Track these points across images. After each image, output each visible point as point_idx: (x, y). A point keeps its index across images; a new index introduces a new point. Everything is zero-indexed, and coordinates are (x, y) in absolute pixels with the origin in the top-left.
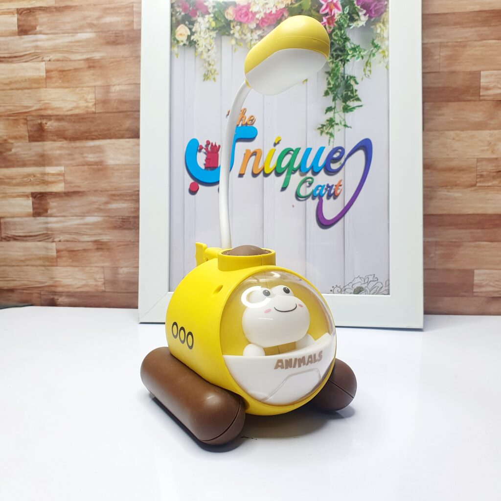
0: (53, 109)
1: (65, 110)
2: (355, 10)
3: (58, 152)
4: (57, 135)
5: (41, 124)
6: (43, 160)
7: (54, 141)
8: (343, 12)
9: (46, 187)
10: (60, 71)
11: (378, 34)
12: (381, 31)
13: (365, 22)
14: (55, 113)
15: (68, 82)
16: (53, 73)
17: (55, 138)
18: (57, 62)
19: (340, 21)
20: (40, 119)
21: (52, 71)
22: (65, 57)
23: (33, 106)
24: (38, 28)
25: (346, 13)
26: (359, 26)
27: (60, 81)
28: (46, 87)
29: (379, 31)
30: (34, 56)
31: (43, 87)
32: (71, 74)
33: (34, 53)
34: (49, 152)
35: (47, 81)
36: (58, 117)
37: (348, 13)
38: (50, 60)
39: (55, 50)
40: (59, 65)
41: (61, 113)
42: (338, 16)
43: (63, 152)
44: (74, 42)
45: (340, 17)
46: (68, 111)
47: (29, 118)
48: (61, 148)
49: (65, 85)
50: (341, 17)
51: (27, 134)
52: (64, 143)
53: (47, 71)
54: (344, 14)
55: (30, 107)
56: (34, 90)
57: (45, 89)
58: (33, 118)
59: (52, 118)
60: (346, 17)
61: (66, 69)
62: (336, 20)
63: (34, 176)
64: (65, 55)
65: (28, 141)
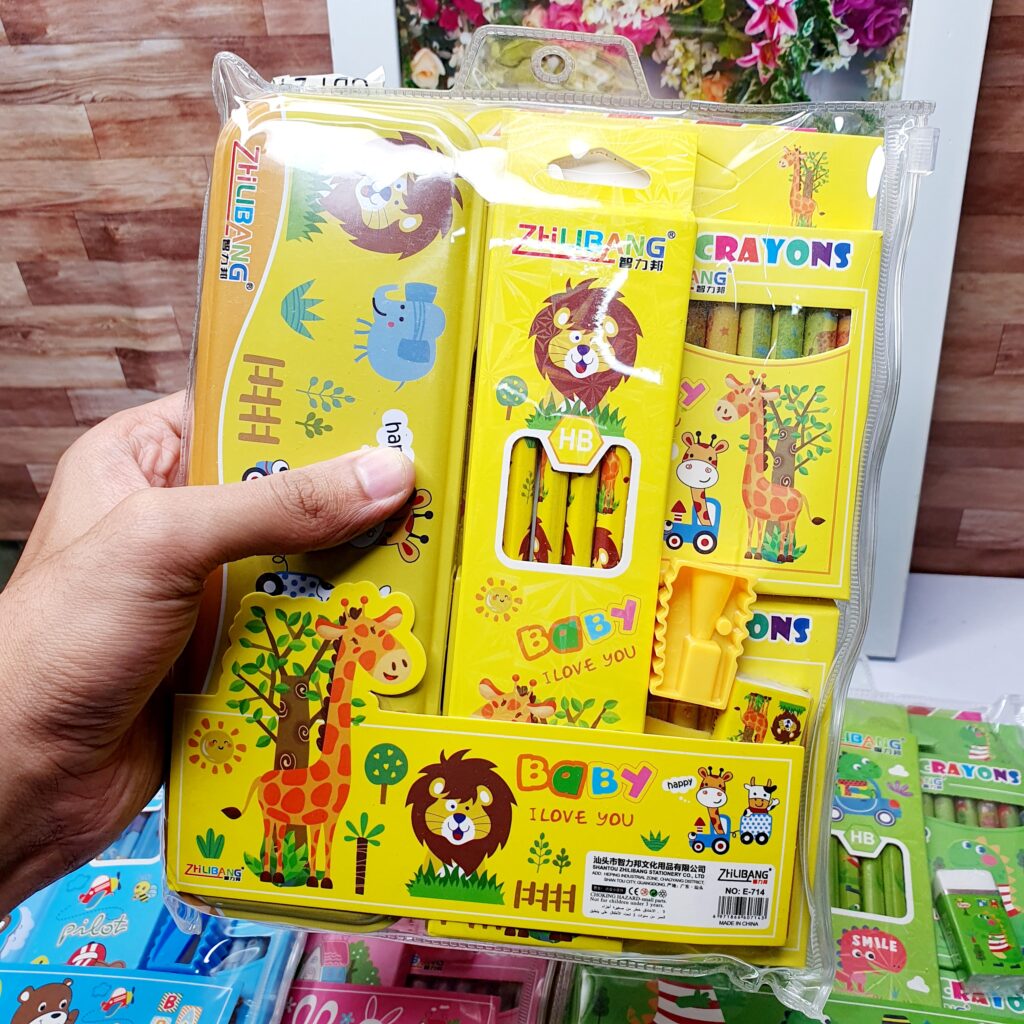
0: (124, 201)
1: (149, 200)
2: (830, 29)
3: (154, 281)
4: (145, 250)
5: (105, 229)
6: (126, 295)
7: (142, 260)
8: (801, 30)
9: (143, 343)
10: (122, 122)
11: (876, 89)
12: (883, 83)
13: (849, 59)
14: (130, 207)
15: (144, 144)
16: (108, 126)
17: (143, 255)
18: (110, 103)
19: (790, 54)
20: (103, 220)
21: (104, 123)
22: (126, 93)
23: (81, 194)
24: (51, 32)
25: (806, 34)
26: (834, 69)
27: (127, 144)
28: (100, 158)
29: (878, 83)
30: (58, 91)
31: (93, 158)
32: (146, 129)
33: (55, 85)
34: (136, 283)
35: (99, 144)
36: (139, 216)
37: (812, 36)
38: (93, 101)
39: (99, 77)
40: (116, 110)
41: (143, 207)
42: (787, 42)
43: (164, 280)
44: (140, 59)
45: (791, 43)
46: (157, 202)
47: (78, 216)
48: (158, 273)
49: (139, 150)
50: (795, 44)
51: (82, 245)
52: (164, 265)
53: (94, 125)
54: (802, 37)
55: (76, 195)
56: (75, 162)
57: (99, 162)
58: (86, 217)
59: (126, 217)
60: (806, 44)
61: (133, 118)
62: (782, 52)
63: (115, 321)
64: (125, 88)
65: (86, 258)
